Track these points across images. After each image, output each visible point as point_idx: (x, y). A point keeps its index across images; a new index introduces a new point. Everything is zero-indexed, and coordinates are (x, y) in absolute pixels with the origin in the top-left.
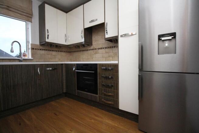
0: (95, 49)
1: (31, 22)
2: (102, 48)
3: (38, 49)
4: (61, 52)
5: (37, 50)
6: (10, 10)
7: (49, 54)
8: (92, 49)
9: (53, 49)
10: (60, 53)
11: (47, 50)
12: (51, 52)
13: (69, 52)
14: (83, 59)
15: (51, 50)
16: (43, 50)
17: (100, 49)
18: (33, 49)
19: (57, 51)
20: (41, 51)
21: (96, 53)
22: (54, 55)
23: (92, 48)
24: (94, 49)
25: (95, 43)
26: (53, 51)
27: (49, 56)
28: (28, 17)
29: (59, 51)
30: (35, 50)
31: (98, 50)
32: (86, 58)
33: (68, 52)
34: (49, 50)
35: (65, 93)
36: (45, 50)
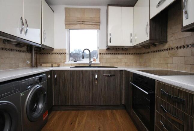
0: (172, 49)
1: (100, 29)
2: (184, 47)
3: (105, 54)
4: (128, 55)
5: (103, 55)
6: (84, 24)
7: (114, 58)
8: (167, 49)
9: (119, 53)
10: (126, 55)
11: (112, 54)
12: (117, 56)
13: (139, 54)
14: (154, 63)
15: (116, 54)
16: (109, 54)
17: (181, 47)
18: (100, 54)
19: (123, 54)
20: (107, 55)
21: (173, 56)
22: (119, 58)
23: (167, 46)
24: (169, 49)
25: (172, 38)
26: (119, 54)
27: (115, 60)
28: (97, 25)
29: (125, 54)
30: (102, 55)
31: (176, 49)
32: (158, 62)
33: (137, 54)
34: (115, 54)
35: (123, 105)
36: (110, 54)
